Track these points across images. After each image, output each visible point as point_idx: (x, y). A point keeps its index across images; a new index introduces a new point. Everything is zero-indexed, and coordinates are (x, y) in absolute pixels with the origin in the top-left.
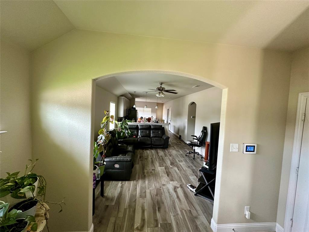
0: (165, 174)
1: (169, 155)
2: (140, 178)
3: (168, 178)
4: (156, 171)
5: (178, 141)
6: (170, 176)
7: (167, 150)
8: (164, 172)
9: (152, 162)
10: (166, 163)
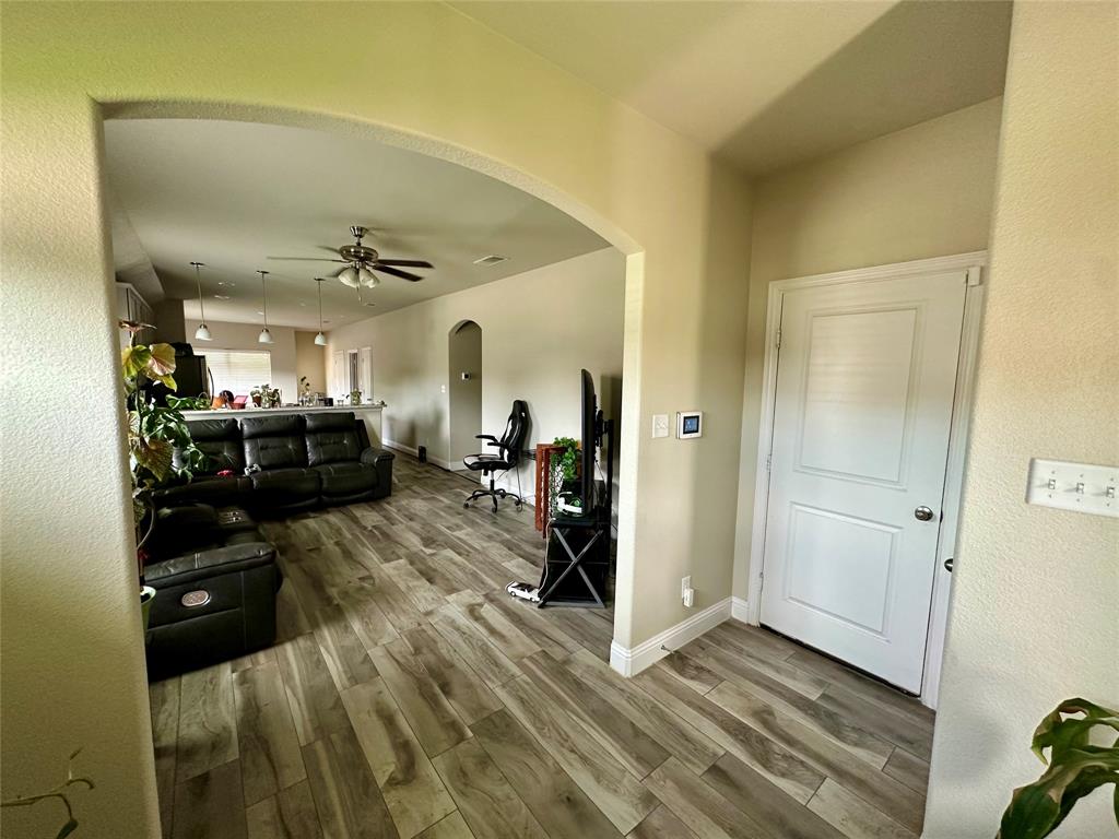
0: (418, 578)
1: (406, 516)
2: (320, 619)
3: (432, 587)
4: (377, 581)
5: (419, 470)
6: (438, 580)
7: (389, 503)
8: (411, 574)
9: (348, 555)
10: (407, 544)
